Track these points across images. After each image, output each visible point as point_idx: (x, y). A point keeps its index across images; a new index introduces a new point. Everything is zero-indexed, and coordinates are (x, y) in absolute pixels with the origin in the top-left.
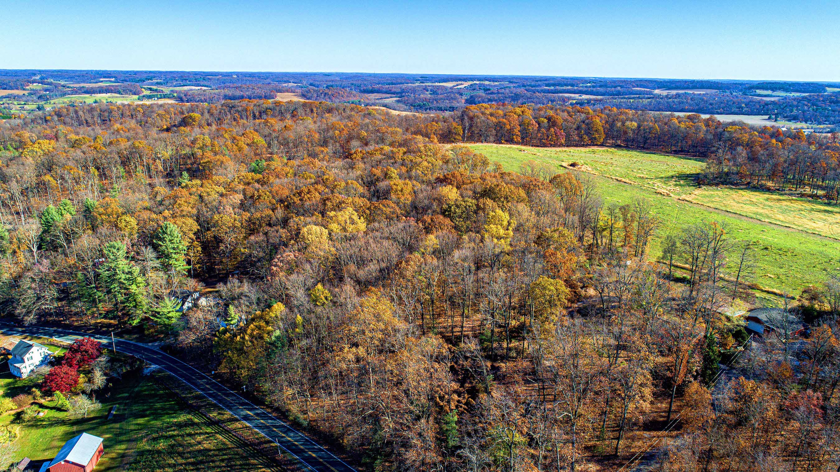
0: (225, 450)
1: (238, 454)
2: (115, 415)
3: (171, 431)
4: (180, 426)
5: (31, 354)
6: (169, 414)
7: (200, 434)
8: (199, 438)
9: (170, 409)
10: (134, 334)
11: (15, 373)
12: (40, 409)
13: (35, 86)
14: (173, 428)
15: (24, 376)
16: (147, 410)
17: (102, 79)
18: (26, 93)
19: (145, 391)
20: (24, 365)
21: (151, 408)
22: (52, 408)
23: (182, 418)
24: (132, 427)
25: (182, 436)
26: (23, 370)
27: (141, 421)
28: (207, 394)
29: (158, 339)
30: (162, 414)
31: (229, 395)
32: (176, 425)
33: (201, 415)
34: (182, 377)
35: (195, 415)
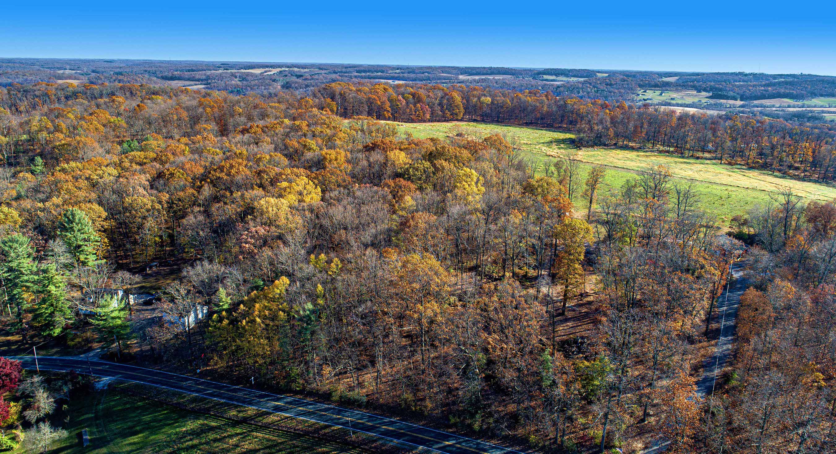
0: (275, 446)
1: (298, 447)
2: (91, 441)
3: (188, 441)
4: (196, 434)
6: (169, 425)
7: (231, 436)
8: (231, 441)
9: (166, 419)
10: (53, 347)
14: (189, 438)
16: (134, 426)
19: (114, 406)
21: (139, 422)
23: (191, 425)
24: (128, 448)
25: (207, 443)
27: (135, 439)
28: (205, 394)
29: (90, 349)
30: (159, 426)
31: (235, 391)
32: (190, 434)
33: (216, 417)
34: (157, 383)
35: (206, 419)
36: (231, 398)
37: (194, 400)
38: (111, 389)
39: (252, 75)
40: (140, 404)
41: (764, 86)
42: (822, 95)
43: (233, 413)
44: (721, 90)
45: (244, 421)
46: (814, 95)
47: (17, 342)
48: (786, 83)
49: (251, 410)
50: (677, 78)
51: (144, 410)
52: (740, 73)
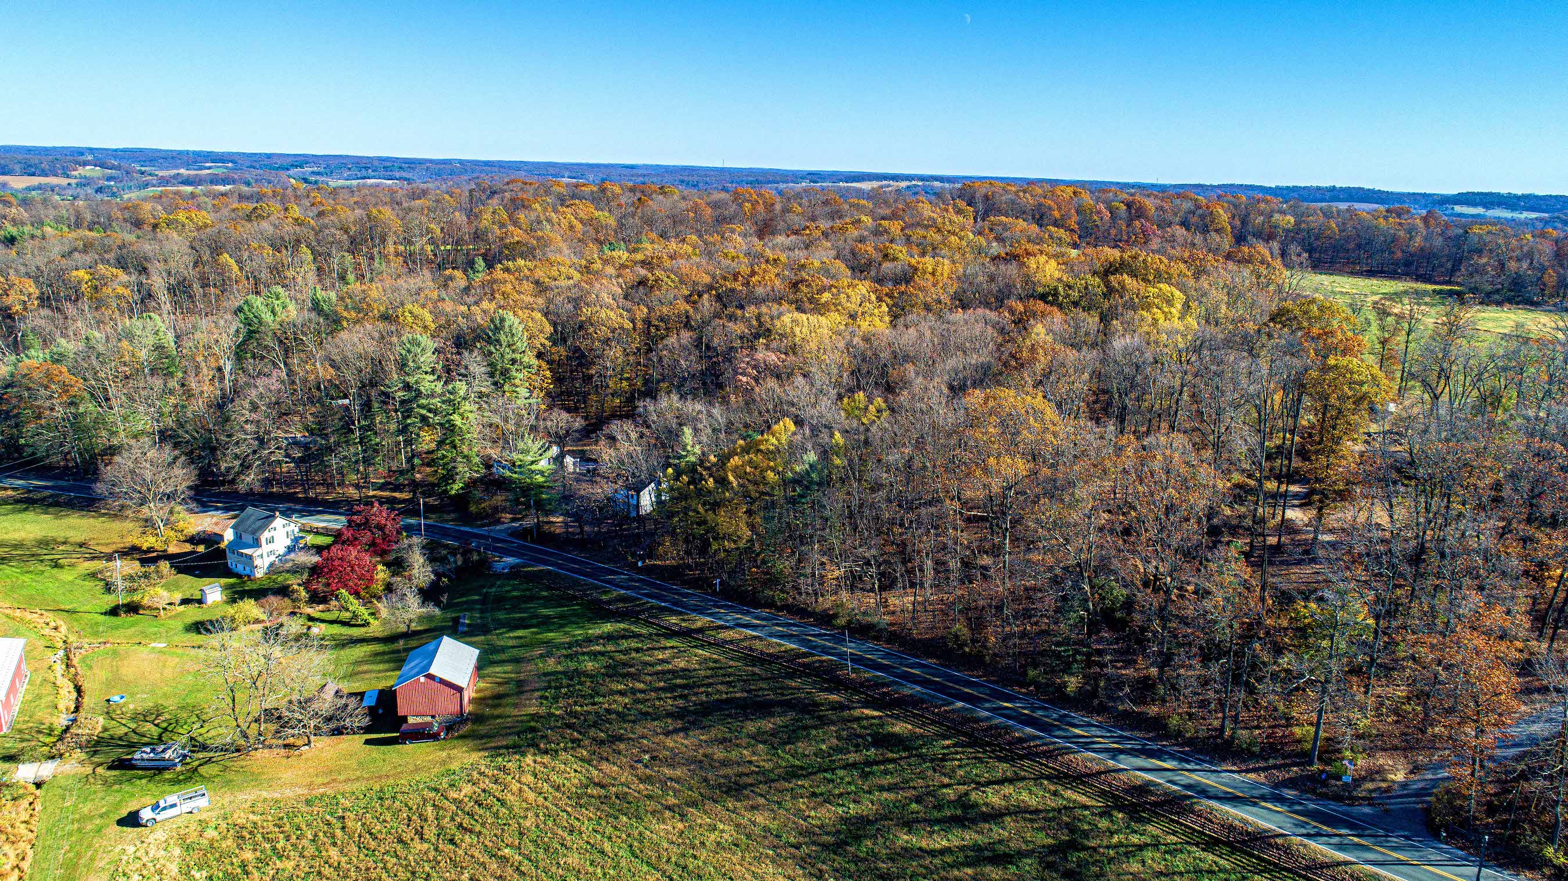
0: (723, 669)
1: (756, 675)
2: (469, 625)
3: (598, 645)
4: (610, 637)
5: (273, 533)
6: (577, 623)
7: (660, 649)
8: (658, 654)
9: (575, 616)
10: (449, 513)
11: (240, 569)
12: (310, 623)
13: (88, 171)
14: (599, 642)
15: (259, 574)
16: (529, 618)
17: (207, 165)
18: (73, 181)
19: (509, 591)
20: (259, 552)
22: (332, 622)
23: (609, 628)
24: (511, 643)
25: (623, 652)
26: (257, 562)
27: (522, 633)
28: (640, 594)
29: (498, 522)
30: (560, 623)
31: (686, 595)
32: (603, 638)
33: (647, 623)
34: (576, 573)
35: (631, 622)
36: (675, 604)
37: (622, 599)
38: (514, 573)
40: (545, 594)
43: (674, 620)
45: (686, 634)
47: (404, 501)
49: (701, 621)
51: (547, 602)
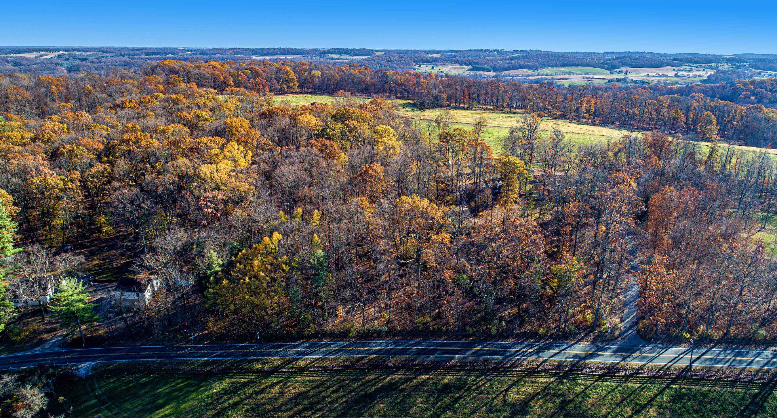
0: (322, 385)
3: (227, 400)
6: (194, 392)
8: (273, 390)
9: (187, 387)
14: (226, 398)
19: (116, 388)
21: (158, 396)
25: (249, 398)
27: (166, 411)
28: (214, 357)
29: (42, 341)
30: (184, 394)
31: (245, 348)
32: (225, 394)
34: (151, 358)
35: (232, 377)
36: (246, 355)
37: (205, 364)
38: (99, 374)
39: (27, 59)
40: (145, 380)
41: (508, 59)
42: (549, 66)
43: (258, 366)
44: (477, 63)
45: (275, 371)
46: (544, 66)
48: (523, 57)
49: (275, 361)
50: (440, 55)
51: (155, 384)
52: (487, 50)
